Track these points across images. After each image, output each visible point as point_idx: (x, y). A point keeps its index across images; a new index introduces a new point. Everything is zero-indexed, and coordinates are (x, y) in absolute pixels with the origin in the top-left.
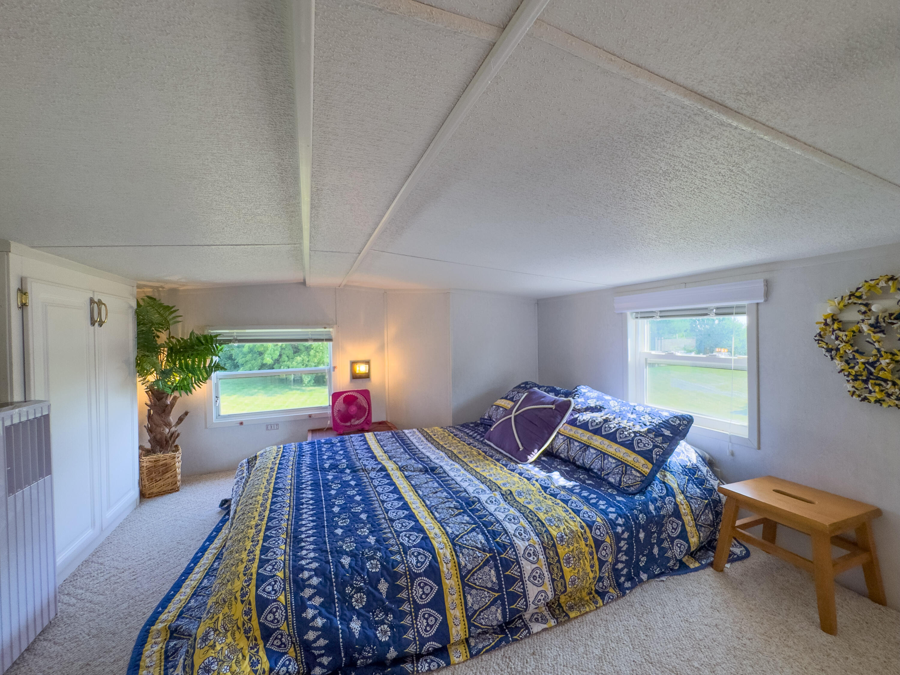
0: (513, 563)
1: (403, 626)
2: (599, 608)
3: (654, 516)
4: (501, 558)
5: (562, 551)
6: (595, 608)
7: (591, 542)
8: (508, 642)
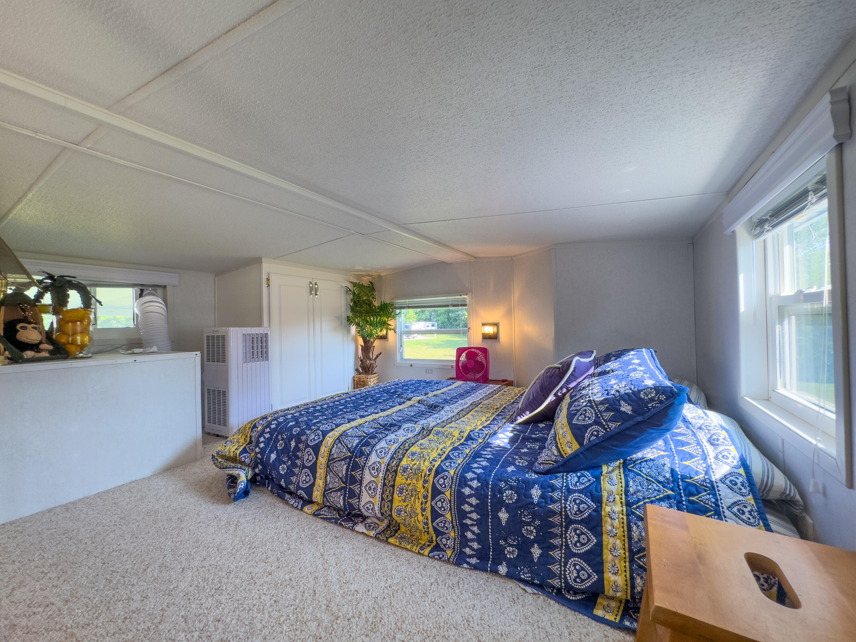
0: (360, 468)
1: (293, 472)
2: (422, 555)
3: (532, 503)
4: (354, 460)
5: (400, 480)
6: (417, 551)
7: (429, 486)
8: (336, 523)
